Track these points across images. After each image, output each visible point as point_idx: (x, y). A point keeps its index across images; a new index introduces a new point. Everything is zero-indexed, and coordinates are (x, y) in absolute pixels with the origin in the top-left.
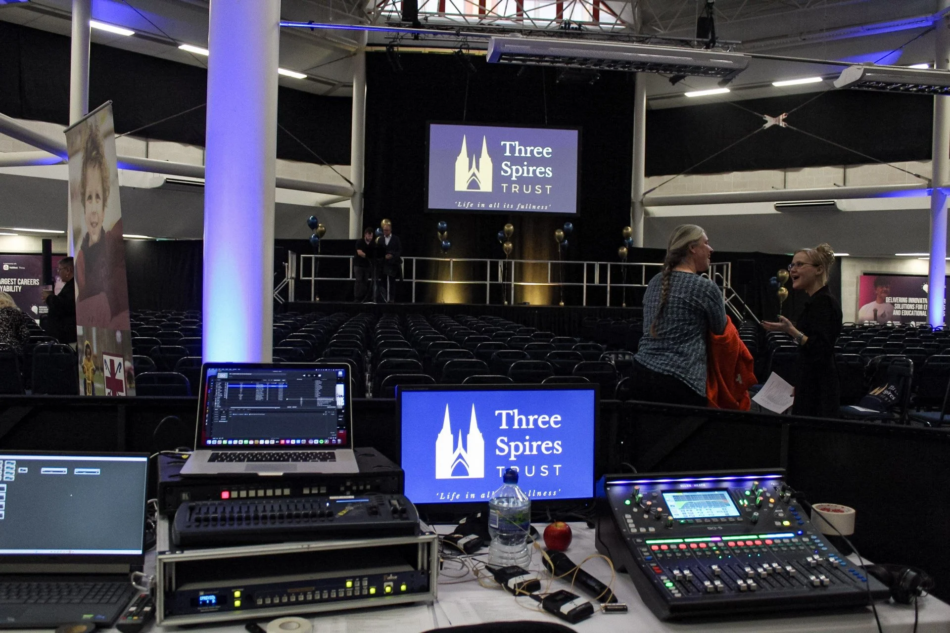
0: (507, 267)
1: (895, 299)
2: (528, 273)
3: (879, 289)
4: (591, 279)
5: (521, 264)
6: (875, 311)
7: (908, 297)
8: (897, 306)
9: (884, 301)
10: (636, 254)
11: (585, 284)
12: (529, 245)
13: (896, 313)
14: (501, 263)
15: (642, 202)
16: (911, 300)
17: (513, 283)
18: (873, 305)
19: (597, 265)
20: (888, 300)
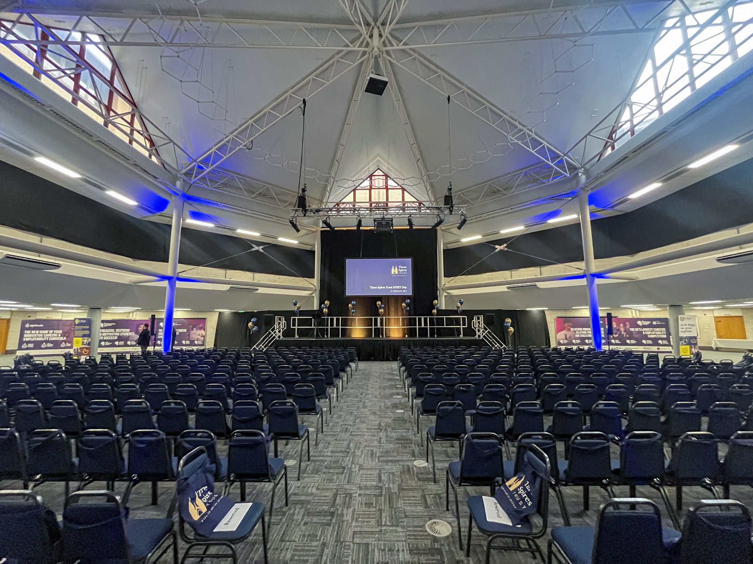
0: (382, 320)
1: (576, 329)
2: (392, 322)
3: (566, 325)
4: (420, 324)
5: (389, 319)
6: (566, 335)
7: (583, 327)
8: (577, 332)
9: (570, 330)
10: (440, 312)
11: (417, 327)
12: (392, 309)
13: (577, 336)
14: (379, 318)
15: (443, 289)
16: (584, 329)
17: (384, 327)
18: (564, 332)
19: (423, 318)
20: (572, 329)
